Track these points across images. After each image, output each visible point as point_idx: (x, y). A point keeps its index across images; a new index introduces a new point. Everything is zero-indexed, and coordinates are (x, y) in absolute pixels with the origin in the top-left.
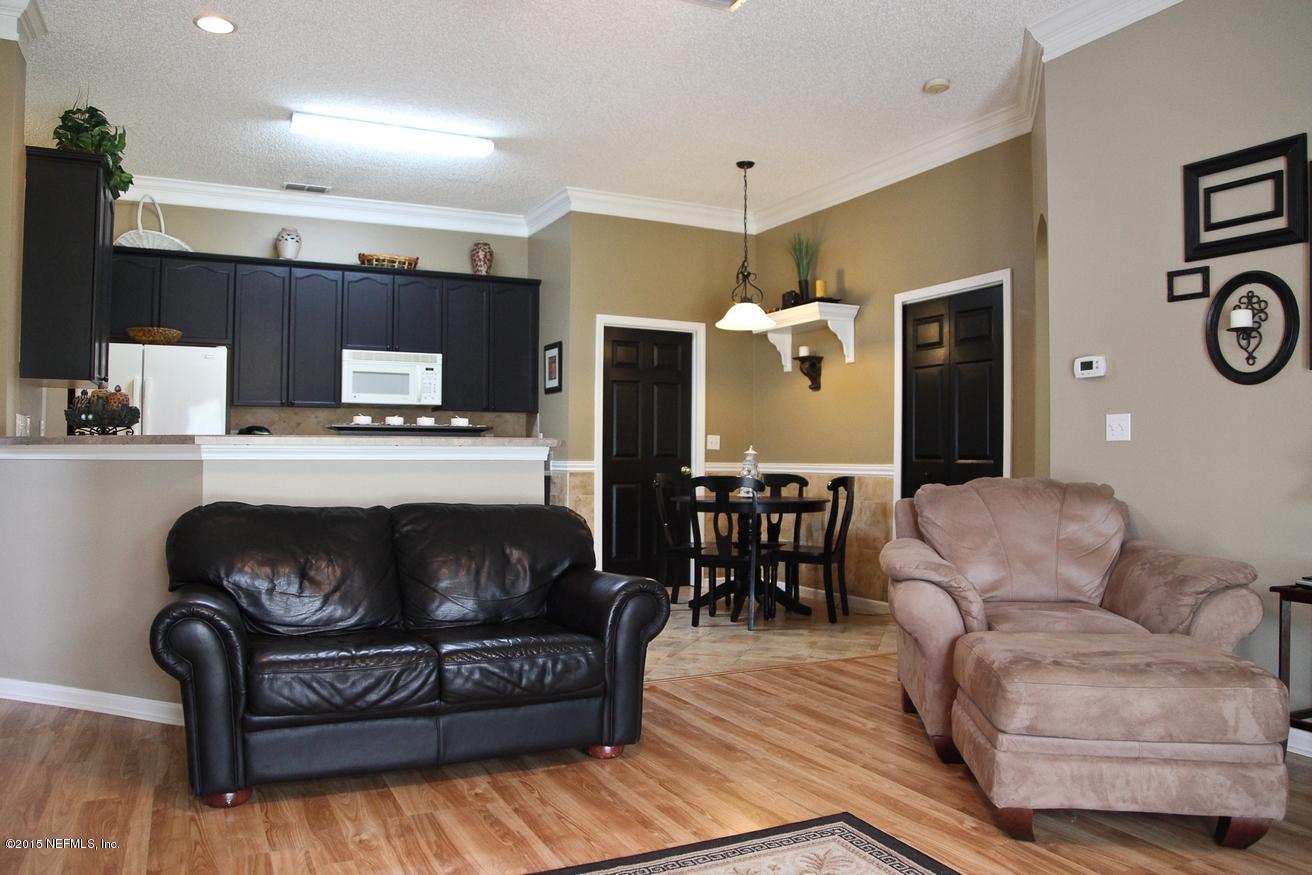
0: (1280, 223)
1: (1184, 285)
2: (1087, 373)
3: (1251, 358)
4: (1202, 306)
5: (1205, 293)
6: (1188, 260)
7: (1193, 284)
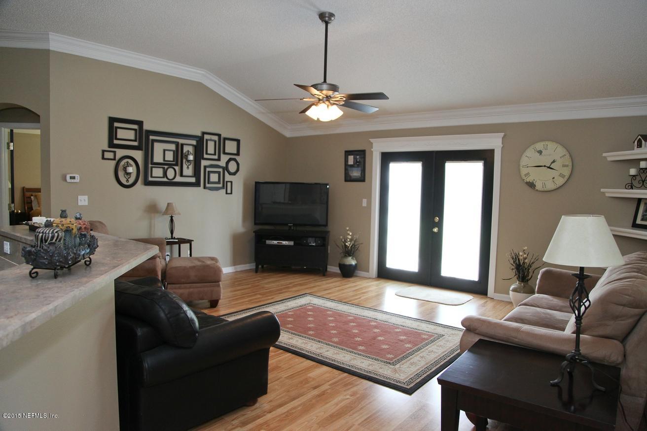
0: (136, 144)
1: (107, 155)
2: (73, 181)
3: (127, 181)
4: (113, 163)
5: (114, 159)
6: (109, 147)
7: (111, 155)
